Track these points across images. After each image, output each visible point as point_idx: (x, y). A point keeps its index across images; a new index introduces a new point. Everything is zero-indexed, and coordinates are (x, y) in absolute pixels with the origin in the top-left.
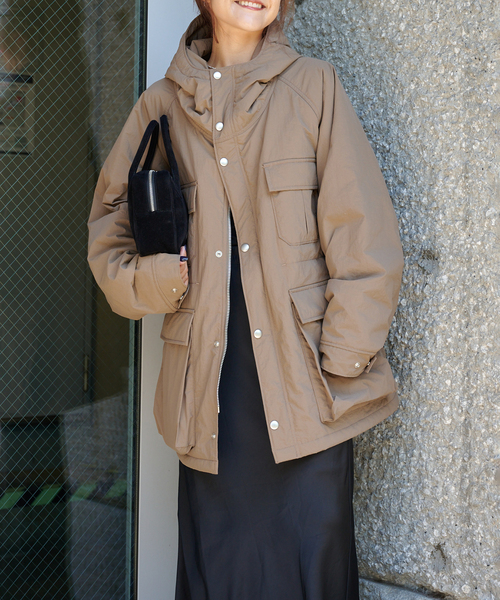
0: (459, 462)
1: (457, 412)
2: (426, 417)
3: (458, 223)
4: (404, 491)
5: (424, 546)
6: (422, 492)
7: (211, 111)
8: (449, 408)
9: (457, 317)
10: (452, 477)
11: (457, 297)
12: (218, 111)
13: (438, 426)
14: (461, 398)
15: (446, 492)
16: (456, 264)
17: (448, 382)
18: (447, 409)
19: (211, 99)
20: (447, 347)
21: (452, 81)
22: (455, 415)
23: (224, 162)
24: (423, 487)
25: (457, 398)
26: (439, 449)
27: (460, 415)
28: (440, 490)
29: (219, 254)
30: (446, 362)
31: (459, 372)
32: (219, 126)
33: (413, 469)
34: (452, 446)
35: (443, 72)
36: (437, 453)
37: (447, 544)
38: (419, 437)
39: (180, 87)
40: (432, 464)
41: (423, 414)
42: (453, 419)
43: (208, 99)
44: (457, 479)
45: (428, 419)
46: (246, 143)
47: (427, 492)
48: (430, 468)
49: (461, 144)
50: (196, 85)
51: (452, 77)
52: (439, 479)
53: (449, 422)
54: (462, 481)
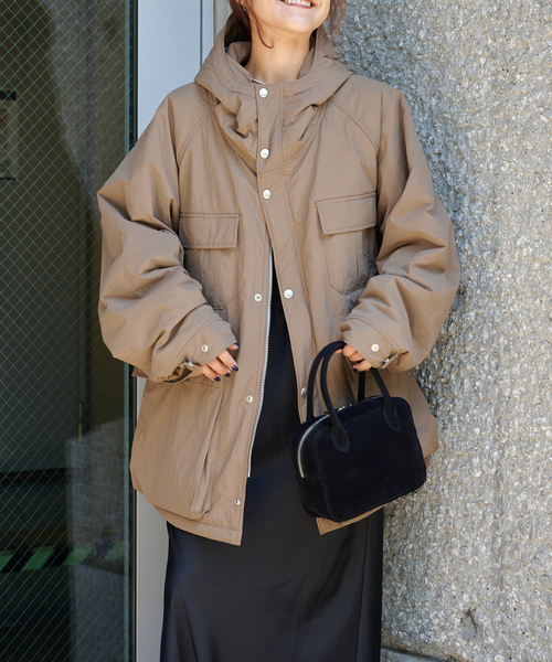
0: (490, 519)
1: (487, 464)
2: (453, 469)
3: (486, 254)
4: (430, 551)
5: (453, 612)
6: (450, 553)
7: (256, 135)
8: (478, 460)
9: (486, 357)
10: (483, 536)
11: (486, 336)
12: (264, 135)
13: (467, 480)
14: (491, 448)
15: (476, 552)
16: (484, 299)
17: (477, 430)
18: (476, 461)
19: (257, 121)
20: (475, 391)
21: (477, 95)
22: (485, 467)
23: (267, 194)
24: (451, 547)
25: (487, 448)
26: (468, 505)
27: (491, 467)
28: (469, 550)
29: (258, 298)
30: (475, 407)
31: (489, 419)
32: (265, 153)
33: (439, 527)
34: (482, 501)
35: (467, 85)
36: (466, 509)
37: (478, 610)
38: (446, 492)
39: (219, 102)
40: (460, 521)
41: (450, 467)
42: (483, 472)
43: (253, 121)
44: (488, 538)
45: (455, 472)
46: (293, 175)
47: (456, 552)
48: (458, 526)
49: (488, 166)
50: (240, 104)
51: (478, 91)
52: (468, 538)
53: (478, 475)
54: (494, 539)
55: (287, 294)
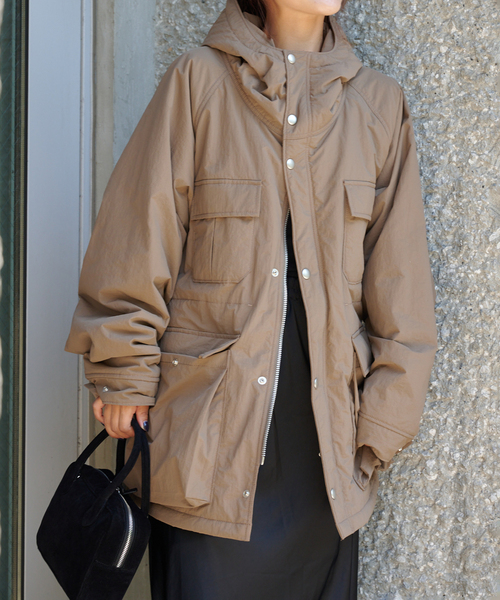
0: (450, 524)
1: (446, 466)
2: (399, 473)
3: (446, 249)
4: (367, 560)
6: (394, 561)
8: (434, 462)
9: (446, 356)
10: (439, 541)
11: (446, 334)
12: (293, 101)
13: (418, 483)
14: (451, 450)
15: (430, 557)
16: (443, 295)
17: (433, 432)
18: (431, 464)
19: (285, 85)
20: (431, 391)
21: (435, 84)
22: (443, 470)
23: (290, 163)
24: (396, 554)
25: (447, 449)
26: (420, 510)
27: (450, 469)
28: (420, 556)
29: (275, 273)
30: (431, 408)
31: (449, 420)
32: (292, 119)
33: (379, 534)
34: (440, 505)
35: (422, 73)
36: (417, 514)
38: (390, 497)
39: (242, 61)
40: (408, 527)
41: (396, 470)
42: (440, 474)
44: (447, 542)
45: (405, 475)
47: (402, 559)
48: (406, 532)
49: (450, 157)
51: (438, 80)
52: (419, 544)
53: (434, 477)
54: (453, 544)
55: (304, 274)
